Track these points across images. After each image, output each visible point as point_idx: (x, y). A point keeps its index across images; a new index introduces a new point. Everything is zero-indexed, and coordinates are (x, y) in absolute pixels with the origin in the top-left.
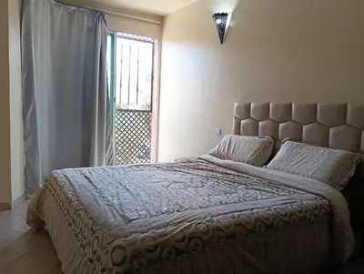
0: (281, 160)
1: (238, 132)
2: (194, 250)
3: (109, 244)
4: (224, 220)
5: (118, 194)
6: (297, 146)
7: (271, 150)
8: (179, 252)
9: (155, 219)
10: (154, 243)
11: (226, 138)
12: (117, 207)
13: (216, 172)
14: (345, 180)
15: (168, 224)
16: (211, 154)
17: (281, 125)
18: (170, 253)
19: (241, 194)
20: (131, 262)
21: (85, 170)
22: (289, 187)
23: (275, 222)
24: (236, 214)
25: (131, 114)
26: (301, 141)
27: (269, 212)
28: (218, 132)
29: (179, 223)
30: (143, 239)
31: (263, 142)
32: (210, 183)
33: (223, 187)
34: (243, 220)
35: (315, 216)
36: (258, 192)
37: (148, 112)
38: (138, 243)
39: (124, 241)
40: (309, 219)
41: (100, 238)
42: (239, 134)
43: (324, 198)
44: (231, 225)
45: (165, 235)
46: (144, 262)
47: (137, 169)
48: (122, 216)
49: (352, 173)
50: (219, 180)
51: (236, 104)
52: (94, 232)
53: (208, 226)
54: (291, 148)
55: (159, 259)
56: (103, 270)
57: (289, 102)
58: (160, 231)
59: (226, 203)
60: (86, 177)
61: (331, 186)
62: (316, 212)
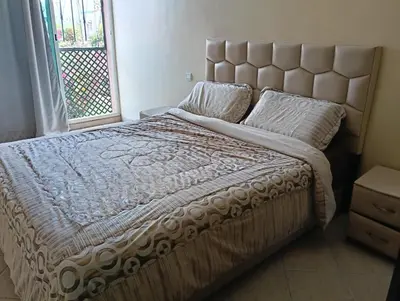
0: (259, 115)
1: (212, 78)
2: (162, 252)
3: (57, 264)
4: (195, 210)
5: (66, 183)
6: (278, 96)
7: (249, 100)
8: (143, 260)
9: (113, 220)
10: (112, 256)
11: (199, 86)
12: (65, 206)
13: (188, 134)
14: (329, 138)
15: (128, 227)
16: (181, 108)
17: (260, 70)
18: (133, 264)
19: (216, 164)
20: (86, 284)
21: (25, 144)
22: (268, 149)
23: (253, 201)
24: (210, 198)
25: (80, 53)
26: (282, 90)
27: (246, 190)
28: (189, 77)
29: (142, 222)
30: (98, 254)
31: (241, 91)
32: (181, 152)
33: (195, 158)
34: (216, 205)
35: (296, 185)
36: (234, 160)
37: (102, 49)
38: (93, 260)
39: (75, 260)
40: (289, 190)
41: (45, 256)
42: (214, 81)
43: (306, 162)
44: (203, 215)
45: (126, 243)
46: (101, 280)
47: (91, 137)
48: (71, 222)
49: (336, 129)
50: (190, 145)
51: (208, 43)
52: (37, 247)
53: (177, 222)
54: (271, 99)
55: (121, 274)
56: (53, 296)
57: (269, 41)
58: (119, 238)
59: (199, 182)
60: (26, 157)
61: (313, 145)
62: (297, 181)
